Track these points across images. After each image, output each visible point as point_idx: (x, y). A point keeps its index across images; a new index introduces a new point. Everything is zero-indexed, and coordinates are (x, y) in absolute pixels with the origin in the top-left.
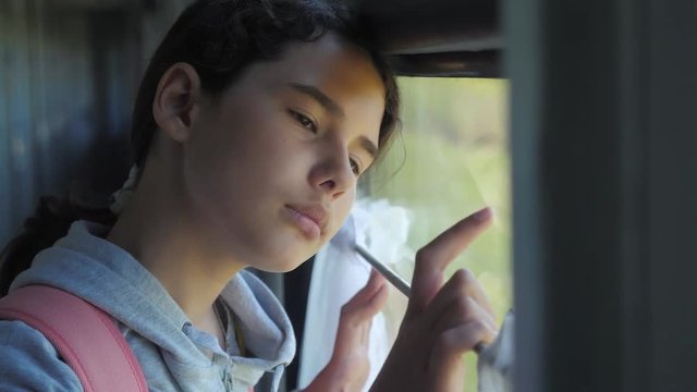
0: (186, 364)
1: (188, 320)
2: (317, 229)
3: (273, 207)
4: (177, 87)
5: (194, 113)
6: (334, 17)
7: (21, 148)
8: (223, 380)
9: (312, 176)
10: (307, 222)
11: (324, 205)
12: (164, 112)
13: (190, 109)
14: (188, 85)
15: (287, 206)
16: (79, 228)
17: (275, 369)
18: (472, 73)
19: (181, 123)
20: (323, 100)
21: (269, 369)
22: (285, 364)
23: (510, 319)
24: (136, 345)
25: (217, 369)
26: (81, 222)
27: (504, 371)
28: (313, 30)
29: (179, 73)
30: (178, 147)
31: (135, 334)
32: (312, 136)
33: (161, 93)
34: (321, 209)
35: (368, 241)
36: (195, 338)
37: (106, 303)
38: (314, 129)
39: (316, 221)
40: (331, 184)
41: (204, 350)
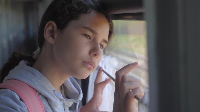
0: (54, 102)
1: (54, 89)
2: (92, 67)
3: (79, 62)
4: (50, 28)
5: (55, 36)
6: (94, 5)
7: (5, 41)
8: (63, 105)
9: (90, 53)
10: (89, 66)
11: (93, 61)
12: (47, 35)
13: (54, 34)
14: (53, 27)
15: (83, 62)
16: (22, 63)
17: (77, 102)
18: (135, 19)
19: (52, 38)
20: (92, 31)
21: (75, 102)
22: (80, 101)
23: (147, 90)
24: (40, 97)
25: (62, 103)
26: (23, 61)
27: (146, 105)
28: (88, 10)
29: (50, 24)
30: (52, 45)
31: (40, 94)
32: (89, 40)
33: (46, 30)
34: (93, 62)
35: (105, 68)
36: (56, 95)
37: (32, 85)
38: (90, 38)
39: (92, 65)
40: (95, 55)
41: (58, 98)
